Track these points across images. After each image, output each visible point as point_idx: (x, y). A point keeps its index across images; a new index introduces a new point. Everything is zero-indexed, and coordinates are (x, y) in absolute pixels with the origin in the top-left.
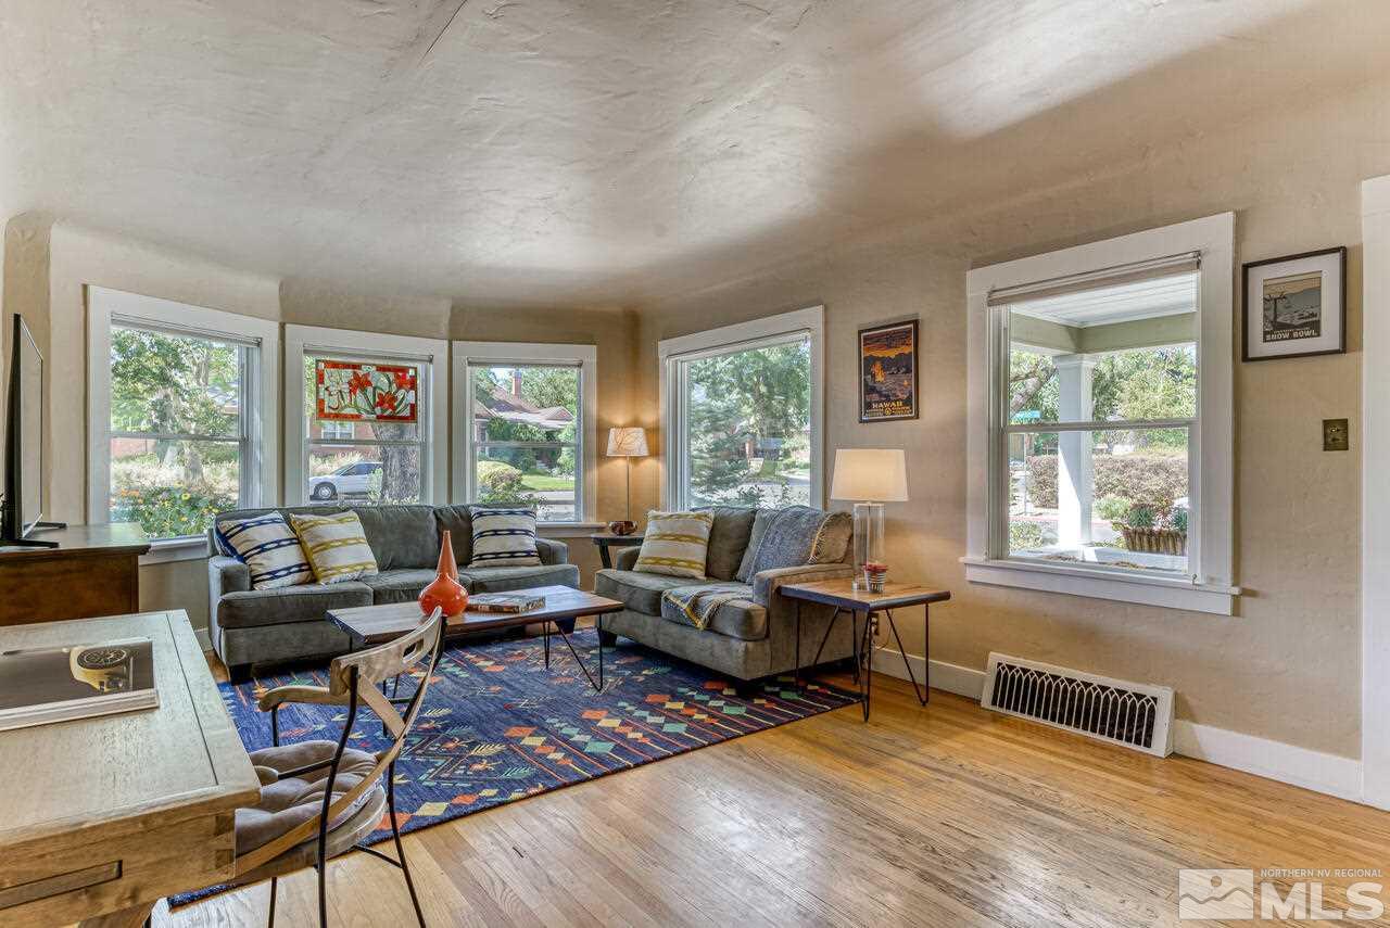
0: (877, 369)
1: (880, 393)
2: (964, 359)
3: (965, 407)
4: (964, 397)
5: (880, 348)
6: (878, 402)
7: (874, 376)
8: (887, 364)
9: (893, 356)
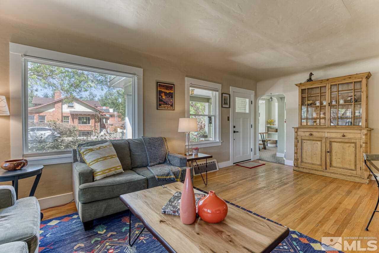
0: (163, 95)
1: (164, 102)
2: (185, 97)
3: (185, 109)
4: (185, 106)
5: (164, 89)
6: (163, 104)
7: (162, 97)
8: (166, 94)
9: (168, 92)
